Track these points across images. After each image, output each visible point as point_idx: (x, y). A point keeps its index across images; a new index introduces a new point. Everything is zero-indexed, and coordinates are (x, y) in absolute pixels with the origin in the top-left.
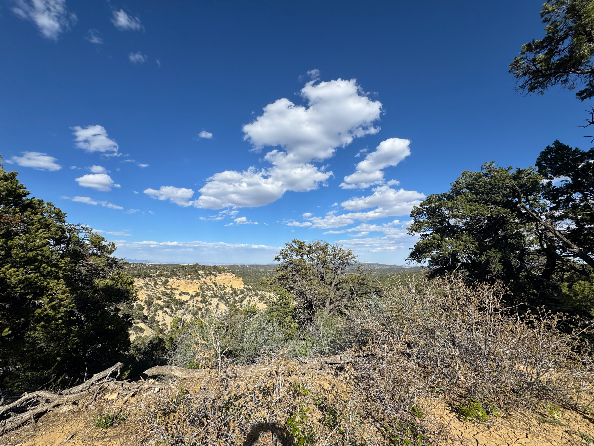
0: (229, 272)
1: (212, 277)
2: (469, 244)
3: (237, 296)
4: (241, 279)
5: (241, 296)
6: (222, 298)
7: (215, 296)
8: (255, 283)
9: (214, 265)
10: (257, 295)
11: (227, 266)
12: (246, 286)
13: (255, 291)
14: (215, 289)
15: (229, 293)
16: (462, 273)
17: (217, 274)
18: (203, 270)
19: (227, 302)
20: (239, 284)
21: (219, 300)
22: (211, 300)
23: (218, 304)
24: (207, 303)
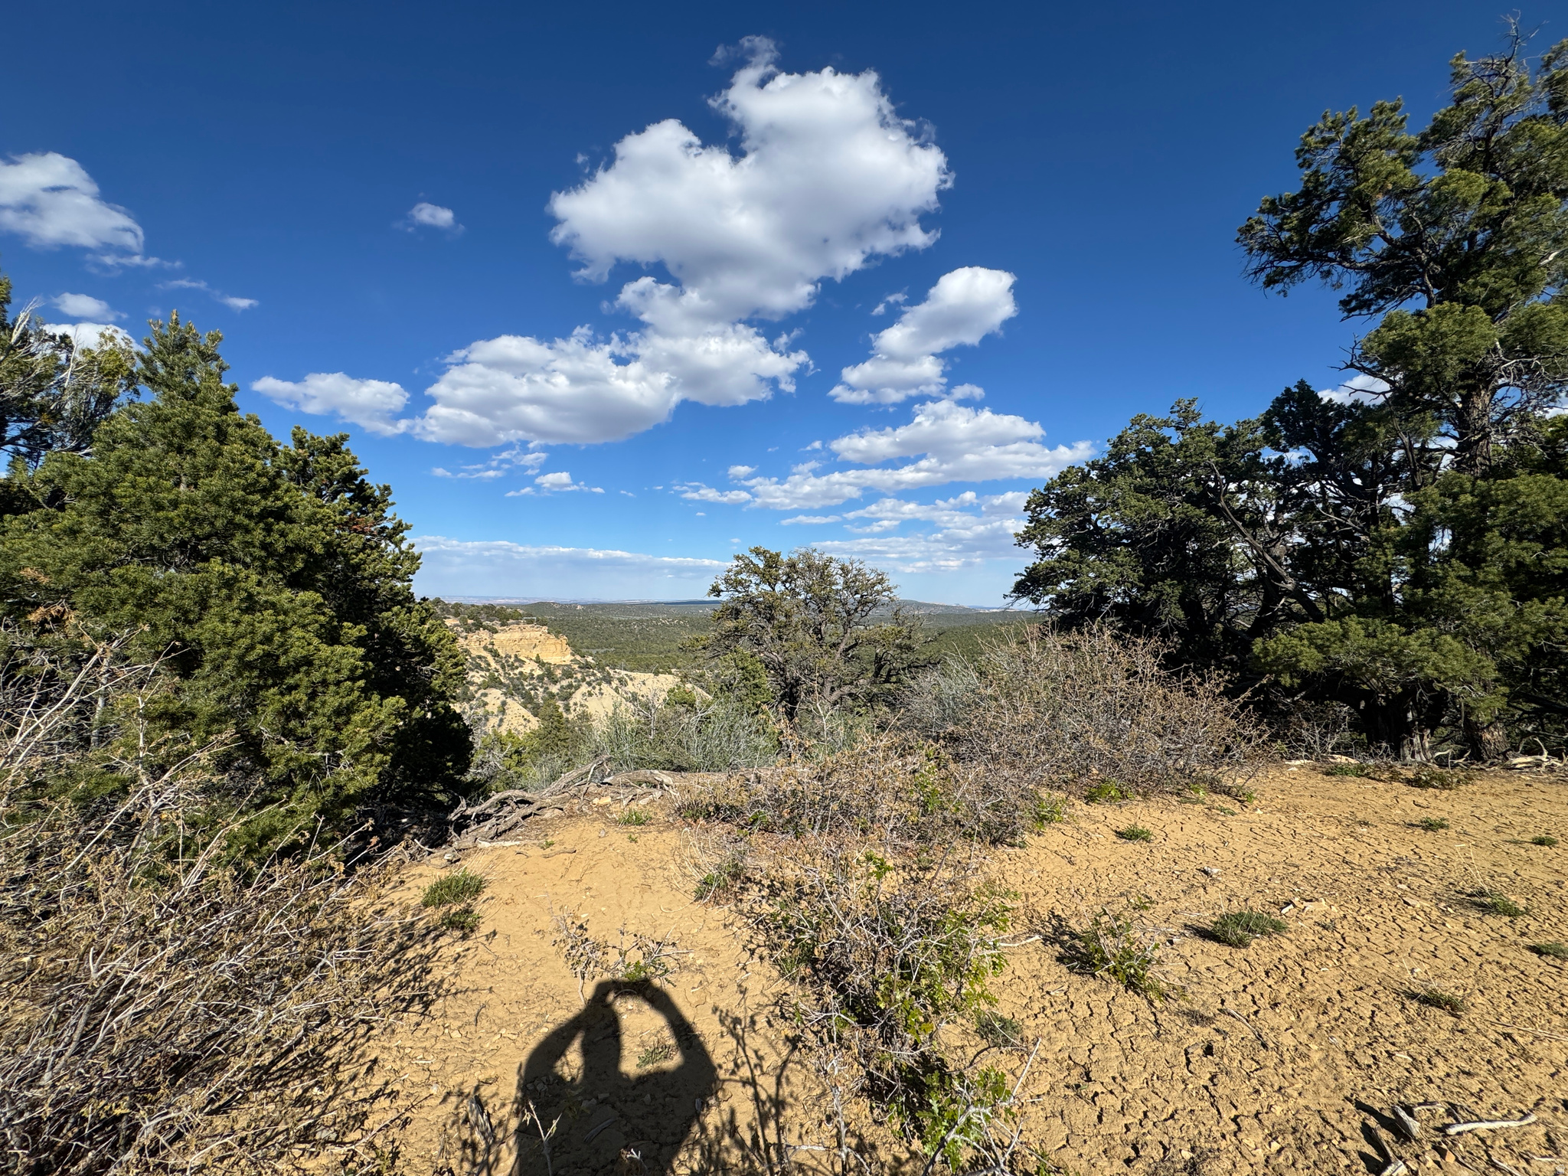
0: (530, 622)
1: (484, 634)
2: (1127, 571)
3: (555, 682)
4: (564, 639)
5: (565, 683)
6: (515, 689)
7: (494, 682)
8: (601, 651)
9: (487, 603)
10: (608, 680)
11: (522, 606)
12: (578, 658)
13: (602, 669)
14: (493, 665)
15: (532, 677)
16: (1111, 624)
17: (498, 628)
18: (457, 615)
19: (528, 701)
20: (558, 653)
21: (505, 694)
22: (485, 695)
23: (504, 703)
24: (474, 702)
